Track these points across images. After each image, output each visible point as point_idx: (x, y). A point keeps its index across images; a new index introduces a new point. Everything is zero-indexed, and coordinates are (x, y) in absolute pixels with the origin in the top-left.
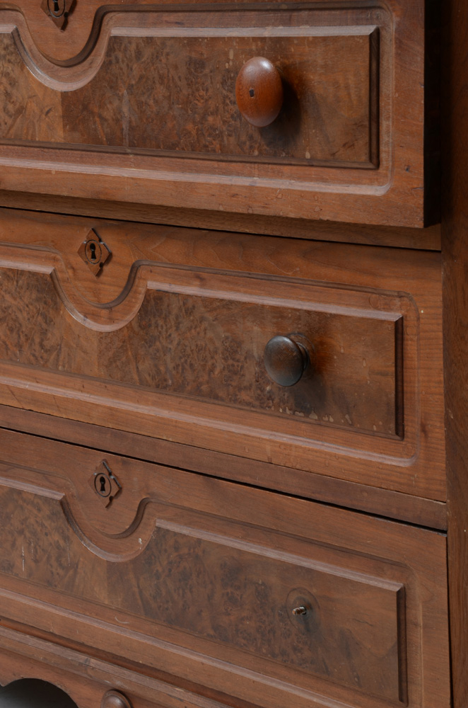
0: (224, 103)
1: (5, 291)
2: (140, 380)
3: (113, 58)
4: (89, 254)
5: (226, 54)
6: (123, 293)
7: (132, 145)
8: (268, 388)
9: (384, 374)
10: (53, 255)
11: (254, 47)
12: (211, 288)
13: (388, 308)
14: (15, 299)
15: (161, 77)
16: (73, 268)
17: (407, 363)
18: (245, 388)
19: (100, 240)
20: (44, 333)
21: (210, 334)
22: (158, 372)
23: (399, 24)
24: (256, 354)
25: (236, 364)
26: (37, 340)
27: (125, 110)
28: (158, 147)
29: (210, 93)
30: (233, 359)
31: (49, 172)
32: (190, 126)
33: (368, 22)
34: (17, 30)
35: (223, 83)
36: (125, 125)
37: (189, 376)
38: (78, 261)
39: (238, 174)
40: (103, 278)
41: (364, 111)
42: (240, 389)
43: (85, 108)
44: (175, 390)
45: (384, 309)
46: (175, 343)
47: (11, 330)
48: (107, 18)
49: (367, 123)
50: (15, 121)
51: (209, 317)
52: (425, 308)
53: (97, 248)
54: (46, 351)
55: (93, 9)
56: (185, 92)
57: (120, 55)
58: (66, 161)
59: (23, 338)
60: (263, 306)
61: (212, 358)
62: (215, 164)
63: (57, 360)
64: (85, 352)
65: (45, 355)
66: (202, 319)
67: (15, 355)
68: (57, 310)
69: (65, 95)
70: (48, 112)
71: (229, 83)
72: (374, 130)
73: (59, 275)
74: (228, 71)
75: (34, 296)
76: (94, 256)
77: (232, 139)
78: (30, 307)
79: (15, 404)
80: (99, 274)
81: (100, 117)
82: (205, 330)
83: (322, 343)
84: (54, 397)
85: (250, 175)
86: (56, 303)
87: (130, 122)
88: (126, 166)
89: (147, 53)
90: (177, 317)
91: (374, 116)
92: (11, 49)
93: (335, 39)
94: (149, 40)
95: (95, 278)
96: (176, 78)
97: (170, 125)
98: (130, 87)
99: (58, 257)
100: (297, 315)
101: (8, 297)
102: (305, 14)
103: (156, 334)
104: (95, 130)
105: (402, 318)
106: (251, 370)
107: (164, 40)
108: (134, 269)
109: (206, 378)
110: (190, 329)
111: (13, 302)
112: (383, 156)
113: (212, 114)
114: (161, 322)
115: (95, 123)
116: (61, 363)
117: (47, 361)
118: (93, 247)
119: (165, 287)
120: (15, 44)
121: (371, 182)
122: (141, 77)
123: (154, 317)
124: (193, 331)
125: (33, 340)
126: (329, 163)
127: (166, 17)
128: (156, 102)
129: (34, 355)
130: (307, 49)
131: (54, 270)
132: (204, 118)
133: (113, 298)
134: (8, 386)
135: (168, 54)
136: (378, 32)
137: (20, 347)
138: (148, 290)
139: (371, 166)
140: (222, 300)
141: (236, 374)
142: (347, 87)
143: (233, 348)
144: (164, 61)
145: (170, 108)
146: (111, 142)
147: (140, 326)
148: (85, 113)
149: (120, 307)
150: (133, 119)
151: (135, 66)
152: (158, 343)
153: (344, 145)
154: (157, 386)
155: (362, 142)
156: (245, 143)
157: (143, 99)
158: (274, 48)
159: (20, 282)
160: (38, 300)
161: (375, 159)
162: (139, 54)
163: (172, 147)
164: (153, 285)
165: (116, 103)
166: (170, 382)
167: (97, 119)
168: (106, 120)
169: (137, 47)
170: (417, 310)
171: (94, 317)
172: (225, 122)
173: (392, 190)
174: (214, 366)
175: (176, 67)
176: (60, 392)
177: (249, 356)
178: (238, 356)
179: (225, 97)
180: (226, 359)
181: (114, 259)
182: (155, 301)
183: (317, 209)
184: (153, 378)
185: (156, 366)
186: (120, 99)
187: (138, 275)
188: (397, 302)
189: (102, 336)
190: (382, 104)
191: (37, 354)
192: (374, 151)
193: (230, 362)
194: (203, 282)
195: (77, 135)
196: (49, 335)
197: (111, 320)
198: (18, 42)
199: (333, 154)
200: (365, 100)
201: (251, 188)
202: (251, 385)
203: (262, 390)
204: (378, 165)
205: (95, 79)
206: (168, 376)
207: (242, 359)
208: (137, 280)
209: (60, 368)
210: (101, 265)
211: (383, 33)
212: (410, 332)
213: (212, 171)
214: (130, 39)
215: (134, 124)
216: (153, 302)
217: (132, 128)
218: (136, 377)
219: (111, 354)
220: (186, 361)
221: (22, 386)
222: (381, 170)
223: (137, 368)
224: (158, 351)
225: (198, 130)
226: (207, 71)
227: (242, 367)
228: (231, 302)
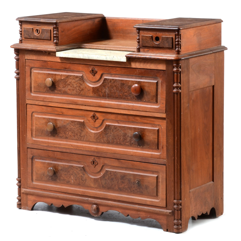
0: (128, 91)
1: (71, 125)
2: (104, 141)
3: (105, 82)
4: (93, 118)
5: (129, 83)
6: (100, 125)
7: (108, 97)
8: (132, 142)
9: (155, 138)
10: (84, 118)
11: (134, 82)
12: (120, 124)
13: (156, 127)
14: (74, 126)
15: (115, 86)
16: (89, 120)
17: (159, 136)
18: (127, 142)
19: (96, 115)
20: (81, 133)
21: (120, 132)
22: (108, 140)
23: (161, 81)
24: (130, 136)
25: (125, 138)
26: (79, 134)
27: (107, 91)
28: (114, 98)
29: (125, 89)
30: (125, 137)
31: (88, 101)
32: (121, 94)
33: (156, 80)
34: (83, 75)
35: (128, 87)
36: (107, 93)
37: (115, 140)
38: (90, 119)
39: (130, 103)
40: (96, 122)
41: (155, 94)
42: (126, 142)
43: (98, 90)
44: (112, 143)
45: (155, 127)
46: (112, 134)
47: (72, 133)
48: (103, 75)
49: (155, 96)
50: (81, 92)
51: (120, 129)
52: (163, 127)
53: (95, 117)
54: (81, 137)
55: (101, 73)
56: (120, 88)
57: (106, 82)
58: (92, 99)
59: (75, 134)
60: (131, 127)
61: (120, 137)
62: (126, 101)
63: (84, 138)
64: (91, 137)
65: (81, 138)
66: (118, 130)
67: (73, 138)
68: (84, 129)
69: (93, 88)
70: (89, 91)
71: (129, 87)
72: (157, 97)
73: (85, 122)
74: (129, 86)
75: (79, 126)
76: (94, 118)
77: (129, 97)
78: (78, 128)
79: (72, 148)
80: (95, 122)
81: (101, 92)
82: (119, 132)
83: (143, 133)
84: (82, 146)
85: (133, 103)
86: (84, 127)
87: (108, 93)
88: (106, 101)
89: (112, 82)
90: (113, 129)
91: (157, 95)
92: (81, 79)
93: (150, 82)
94: (113, 79)
95: (94, 122)
96: (118, 86)
97: (116, 94)
98: (108, 87)
99: (85, 118)
100: (138, 128)
101: (72, 126)
102: (144, 78)
103: (108, 133)
104: (100, 94)
105: (159, 129)
106: (129, 139)
107: (116, 80)
108: (103, 121)
109: (119, 141)
110: (115, 132)
111: (73, 127)
112: (158, 101)
113: (126, 92)
114: (109, 130)
115: (100, 93)
116: (85, 139)
117: (81, 139)
118: (94, 116)
119: (110, 124)
120: (82, 78)
121: (156, 105)
122: (111, 85)
123: (108, 129)
124: (116, 132)
125: (78, 135)
126: (149, 102)
127: (116, 76)
128: (114, 90)
129: (78, 138)
130: (145, 83)
131: (84, 121)
132: (124, 93)
133: (98, 126)
134: (71, 144)
135: (117, 82)
136: (157, 82)
137: (74, 136)
138: (106, 124)
139: (156, 103)
140: (123, 126)
141: (125, 139)
142: (152, 90)
143: (125, 135)
144: (116, 83)
145: (117, 91)
146: (103, 96)
147: (104, 131)
148: (98, 91)
149: (100, 128)
150: (108, 92)
151: (110, 83)
152: (108, 135)
153: (151, 99)
154: (108, 143)
155: (155, 99)
156: (132, 98)
157: (111, 89)
158: (138, 83)
159: (75, 123)
160: (80, 127)
161: (157, 102)
162: (111, 81)
163: (117, 98)
164: (107, 124)
165: (105, 89)
166: (111, 142)
167: (100, 92)
168: (102, 92)
169: (110, 80)
170: (162, 128)
171: (93, 130)
172: (128, 94)
173: (160, 107)
174: (121, 138)
175: (118, 84)
176: (84, 145)
177: (128, 136)
178: (126, 136)
179: (128, 90)
180: (123, 137)
181: (99, 119)
182: (108, 127)
183: (146, 109)
184: (107, 141)
185: (107, 139)
186: (106, 89)
187: (104, 122)
188: (158, 126)
189: (95, 133)
190: (158, 93)
191: (79, 137)
192: (157, 100)
193: (124, 137)
194: (118, 123)
195: (95, 95)
196: (82, 134)
197: (97, 130)
198: (83, 78)
199: (149, 101)
200: (155, 92)
201: (133, 105)
202: (128, 142)
203: (131, 142)
204: (157, 103)
205: (100, 85)
206: (110, 141)
207: (127, 137)
208: (104, 123)
209: (84, 140)
210: (96, 120)
211: (158, 82)
212: (160, 131)
213: (125, 102)
214: (109, 79)
215: (109, 93)
216: (107, 127)
217: (108, 94)
218: (103, 141)
219: (97, 137)
220: (114, 138)
221: (74, 144)
222: (158, 103)
223: (103, 139)
224: (108, 136)
225: (122, 95)
226: (125, 85)
227: (127, 138)
228: (125, 126)
